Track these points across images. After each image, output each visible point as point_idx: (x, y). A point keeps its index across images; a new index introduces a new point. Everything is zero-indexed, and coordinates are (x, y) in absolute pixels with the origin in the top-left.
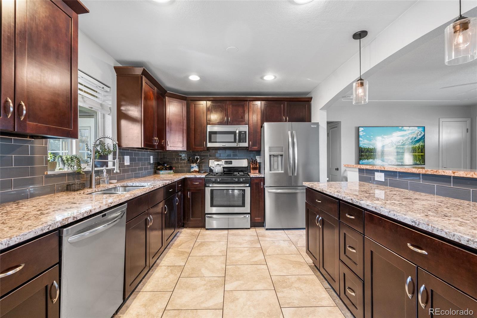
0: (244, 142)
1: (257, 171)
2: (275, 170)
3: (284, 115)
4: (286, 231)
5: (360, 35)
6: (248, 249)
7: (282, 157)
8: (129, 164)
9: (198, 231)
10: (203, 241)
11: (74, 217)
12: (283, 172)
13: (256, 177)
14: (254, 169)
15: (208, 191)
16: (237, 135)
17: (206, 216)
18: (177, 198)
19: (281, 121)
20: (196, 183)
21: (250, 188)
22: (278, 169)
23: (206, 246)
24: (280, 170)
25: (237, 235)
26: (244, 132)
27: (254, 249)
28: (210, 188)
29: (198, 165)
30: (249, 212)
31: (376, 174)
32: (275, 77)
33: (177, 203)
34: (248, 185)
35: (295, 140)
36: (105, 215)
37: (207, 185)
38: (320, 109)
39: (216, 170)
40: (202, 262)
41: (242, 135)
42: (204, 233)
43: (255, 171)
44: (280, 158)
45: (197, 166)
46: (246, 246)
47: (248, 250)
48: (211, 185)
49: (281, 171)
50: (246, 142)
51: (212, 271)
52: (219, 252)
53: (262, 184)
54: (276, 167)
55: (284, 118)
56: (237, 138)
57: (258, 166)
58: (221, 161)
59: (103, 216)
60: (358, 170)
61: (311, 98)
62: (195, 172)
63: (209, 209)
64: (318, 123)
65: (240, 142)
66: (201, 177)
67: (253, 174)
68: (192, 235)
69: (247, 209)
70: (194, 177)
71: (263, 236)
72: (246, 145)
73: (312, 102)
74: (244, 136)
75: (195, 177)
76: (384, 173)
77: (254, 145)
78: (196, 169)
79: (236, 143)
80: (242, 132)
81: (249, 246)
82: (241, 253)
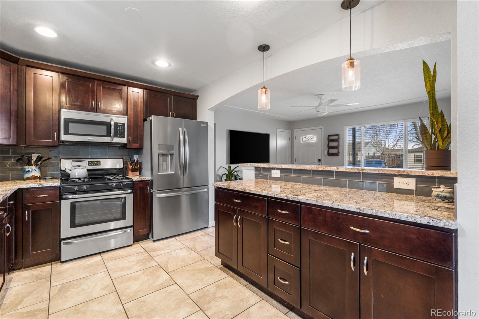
0: (121, 137)
1: (138, 173)
2: (163, 171)
3: (170, 110)
4: (177, 238)
5: (264, 48)
6: (142, 271)
7: (173, 156)
9: (46, 269)
10: (64, 281)
12: (174, 173)
13: (141, 180)
14: (134, 170)
15: (65, 206)
16: (113, 127)
17: (62, 242)
18: (8, 225)
19: (167, 115)
20: (42, 196)
21: (132, 194)
22: (167, 169)
23: (74, 288)
24: (170, 171)
25: (117, 258)
26: (121, 125)
27: (151, 269)
28: (69, 201)
29: (39, 168)
30: (132, 224)
31: (272, 171)
32: (170, 65)
34: (129, 191)
35: (186, 138)
37: (64, 197)
38: (208, 109)
39: (76, 173)
40: (80, 315)
41: (119, 128)
42: (61, 268)
43: (134, 173)
44: (169, 157)
45: (37, 170)
46: (139, 268)
48: (71, 197)
49: (171, 172)
50: (124, 137)
52: (102, 289)
53: (148, 189)
54: (164, 168)
55: (170, 113)
56: (112, 131)
57: (138, 167)
58: (85, 161)
60: (254, 168)
61: (198, 97)
62: (35, 178)
63: (66, 230)
64: (207, 122)
65: (115, 136)
66: (53, 185)
67: (135, 177)
68: (38, 278)
69: (129, 220)
70: (37, 186)
71: (154, 250)
72: (124, 140)
73: (198, 101)
74: (121, 129)
75: (41, 186)
76: (280, 171)
77: (134, 141)
78: (37, 174)
79: (110, 138)
80: (119, 124)
81: (142, 267)
82: (137, 281)
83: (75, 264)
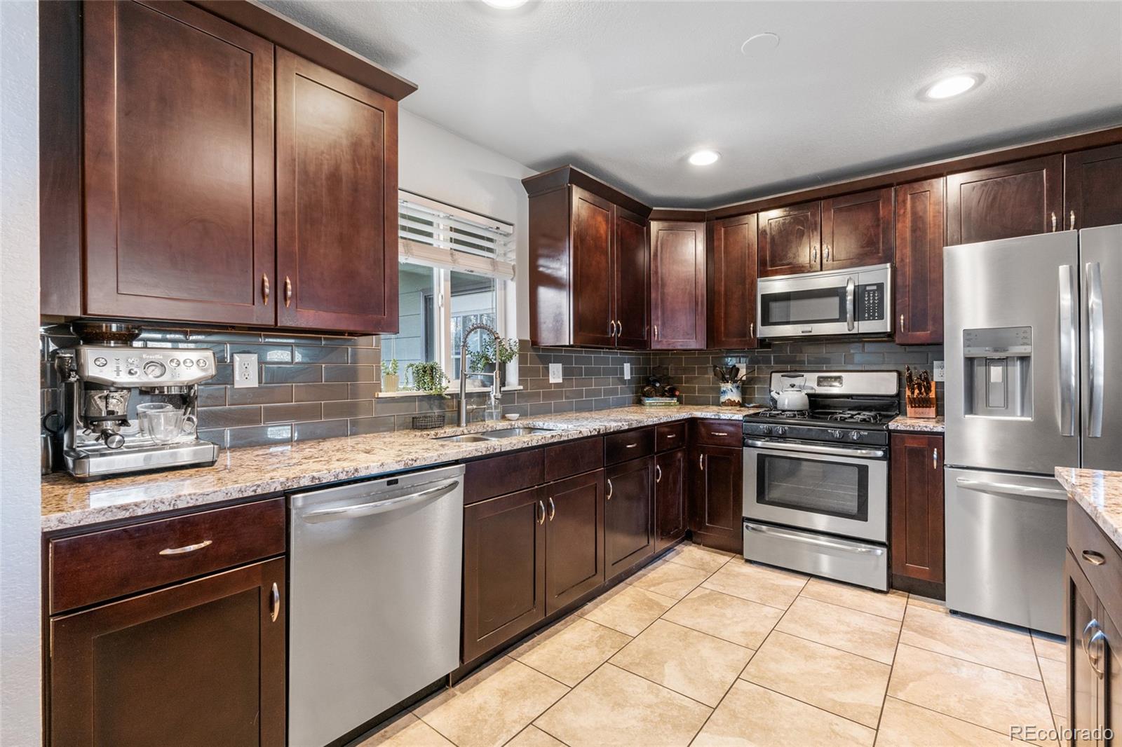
0: (874, 319)
1: (931, 412)
3: (1051, 207)
4: (1040, 642)
6: (839, 653)
7: (1028, 366)
8: (560, 381)
9: (722, 559)
10: (719, 589)
11: (313, 478)
12: (1029, 419)
13: (912, 429)
14: (923, 403)
15: (749, 458)
16: (850, 298)
17: (745, 524)
18: (658, 467)
19: (1038, 228)
20: (721, 434)
22: (1006, 405)
23: (716, 606)
24: (1019, 413)
25: (829, 601)
26: (875, 288)
27: (861, 662)
28: (757, 451)
29: (738, 387)
30: (883, 539)
32: (981, 79)
33: (658, 478)
34: (880, 453)
36: (396, 482)
37: (750, 442)
39: (785, 400)
40: (681, 644)
41: (869, 296)
42: (737, 569)
43: (921, 410)
44: (1017, 368)
45: (735, 390)
46: (838, 644)
47: (836, 658)
48: (759, 443)
49: (1022, 415)
50: (881, 317)
51: (690, 679)
52: (743, 632)
53: (935, 456)
54: (996, 399)
55: (1054, 218)
56: (849, 306)
57: (932, 395)
58: (803, 376)
59: (389, 483)
62: (731, 403)
63: (751, 507)
65: (857, 316)
66: (733, 418)
67: (909, 422)
68: (702, 566)
69: (876, 526)
70: (713, 417)
71: (924, 631)
72: (885, 325)
74: (874, 299)
75: (717, 417)
77: (913, 325)
78: (735, 396)
79: (846, 323)
80: (868, 288)
81: (848, 646)
82: (807, 661)
83: (760, 572)
